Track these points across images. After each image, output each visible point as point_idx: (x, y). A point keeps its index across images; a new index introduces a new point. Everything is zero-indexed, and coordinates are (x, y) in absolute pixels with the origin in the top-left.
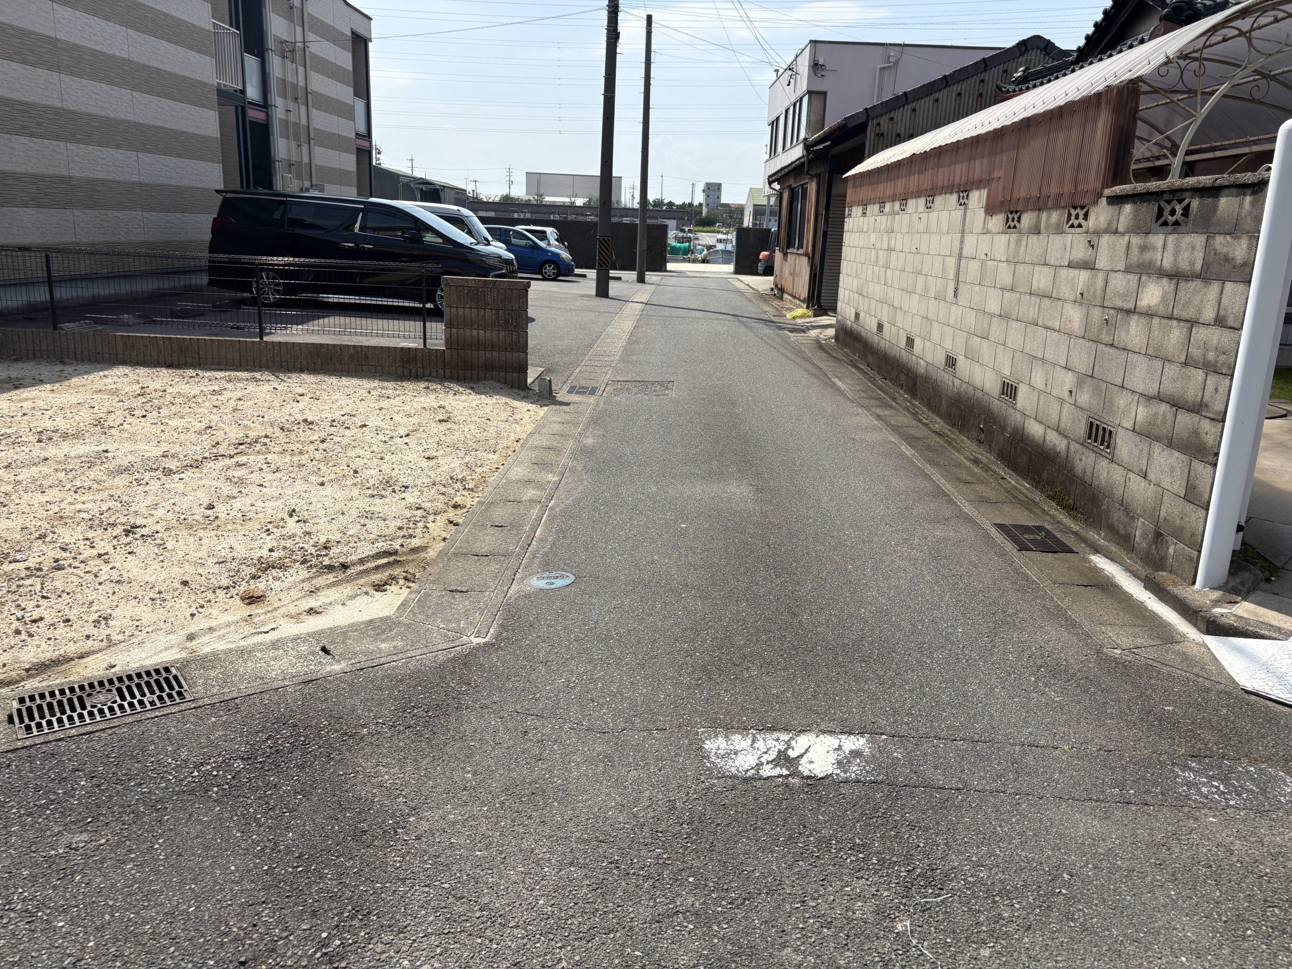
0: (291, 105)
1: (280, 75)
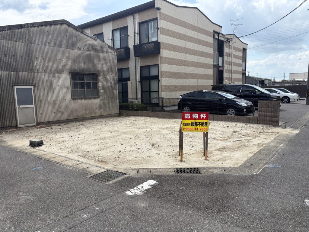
0: (228, 66)
1: (226, 60)
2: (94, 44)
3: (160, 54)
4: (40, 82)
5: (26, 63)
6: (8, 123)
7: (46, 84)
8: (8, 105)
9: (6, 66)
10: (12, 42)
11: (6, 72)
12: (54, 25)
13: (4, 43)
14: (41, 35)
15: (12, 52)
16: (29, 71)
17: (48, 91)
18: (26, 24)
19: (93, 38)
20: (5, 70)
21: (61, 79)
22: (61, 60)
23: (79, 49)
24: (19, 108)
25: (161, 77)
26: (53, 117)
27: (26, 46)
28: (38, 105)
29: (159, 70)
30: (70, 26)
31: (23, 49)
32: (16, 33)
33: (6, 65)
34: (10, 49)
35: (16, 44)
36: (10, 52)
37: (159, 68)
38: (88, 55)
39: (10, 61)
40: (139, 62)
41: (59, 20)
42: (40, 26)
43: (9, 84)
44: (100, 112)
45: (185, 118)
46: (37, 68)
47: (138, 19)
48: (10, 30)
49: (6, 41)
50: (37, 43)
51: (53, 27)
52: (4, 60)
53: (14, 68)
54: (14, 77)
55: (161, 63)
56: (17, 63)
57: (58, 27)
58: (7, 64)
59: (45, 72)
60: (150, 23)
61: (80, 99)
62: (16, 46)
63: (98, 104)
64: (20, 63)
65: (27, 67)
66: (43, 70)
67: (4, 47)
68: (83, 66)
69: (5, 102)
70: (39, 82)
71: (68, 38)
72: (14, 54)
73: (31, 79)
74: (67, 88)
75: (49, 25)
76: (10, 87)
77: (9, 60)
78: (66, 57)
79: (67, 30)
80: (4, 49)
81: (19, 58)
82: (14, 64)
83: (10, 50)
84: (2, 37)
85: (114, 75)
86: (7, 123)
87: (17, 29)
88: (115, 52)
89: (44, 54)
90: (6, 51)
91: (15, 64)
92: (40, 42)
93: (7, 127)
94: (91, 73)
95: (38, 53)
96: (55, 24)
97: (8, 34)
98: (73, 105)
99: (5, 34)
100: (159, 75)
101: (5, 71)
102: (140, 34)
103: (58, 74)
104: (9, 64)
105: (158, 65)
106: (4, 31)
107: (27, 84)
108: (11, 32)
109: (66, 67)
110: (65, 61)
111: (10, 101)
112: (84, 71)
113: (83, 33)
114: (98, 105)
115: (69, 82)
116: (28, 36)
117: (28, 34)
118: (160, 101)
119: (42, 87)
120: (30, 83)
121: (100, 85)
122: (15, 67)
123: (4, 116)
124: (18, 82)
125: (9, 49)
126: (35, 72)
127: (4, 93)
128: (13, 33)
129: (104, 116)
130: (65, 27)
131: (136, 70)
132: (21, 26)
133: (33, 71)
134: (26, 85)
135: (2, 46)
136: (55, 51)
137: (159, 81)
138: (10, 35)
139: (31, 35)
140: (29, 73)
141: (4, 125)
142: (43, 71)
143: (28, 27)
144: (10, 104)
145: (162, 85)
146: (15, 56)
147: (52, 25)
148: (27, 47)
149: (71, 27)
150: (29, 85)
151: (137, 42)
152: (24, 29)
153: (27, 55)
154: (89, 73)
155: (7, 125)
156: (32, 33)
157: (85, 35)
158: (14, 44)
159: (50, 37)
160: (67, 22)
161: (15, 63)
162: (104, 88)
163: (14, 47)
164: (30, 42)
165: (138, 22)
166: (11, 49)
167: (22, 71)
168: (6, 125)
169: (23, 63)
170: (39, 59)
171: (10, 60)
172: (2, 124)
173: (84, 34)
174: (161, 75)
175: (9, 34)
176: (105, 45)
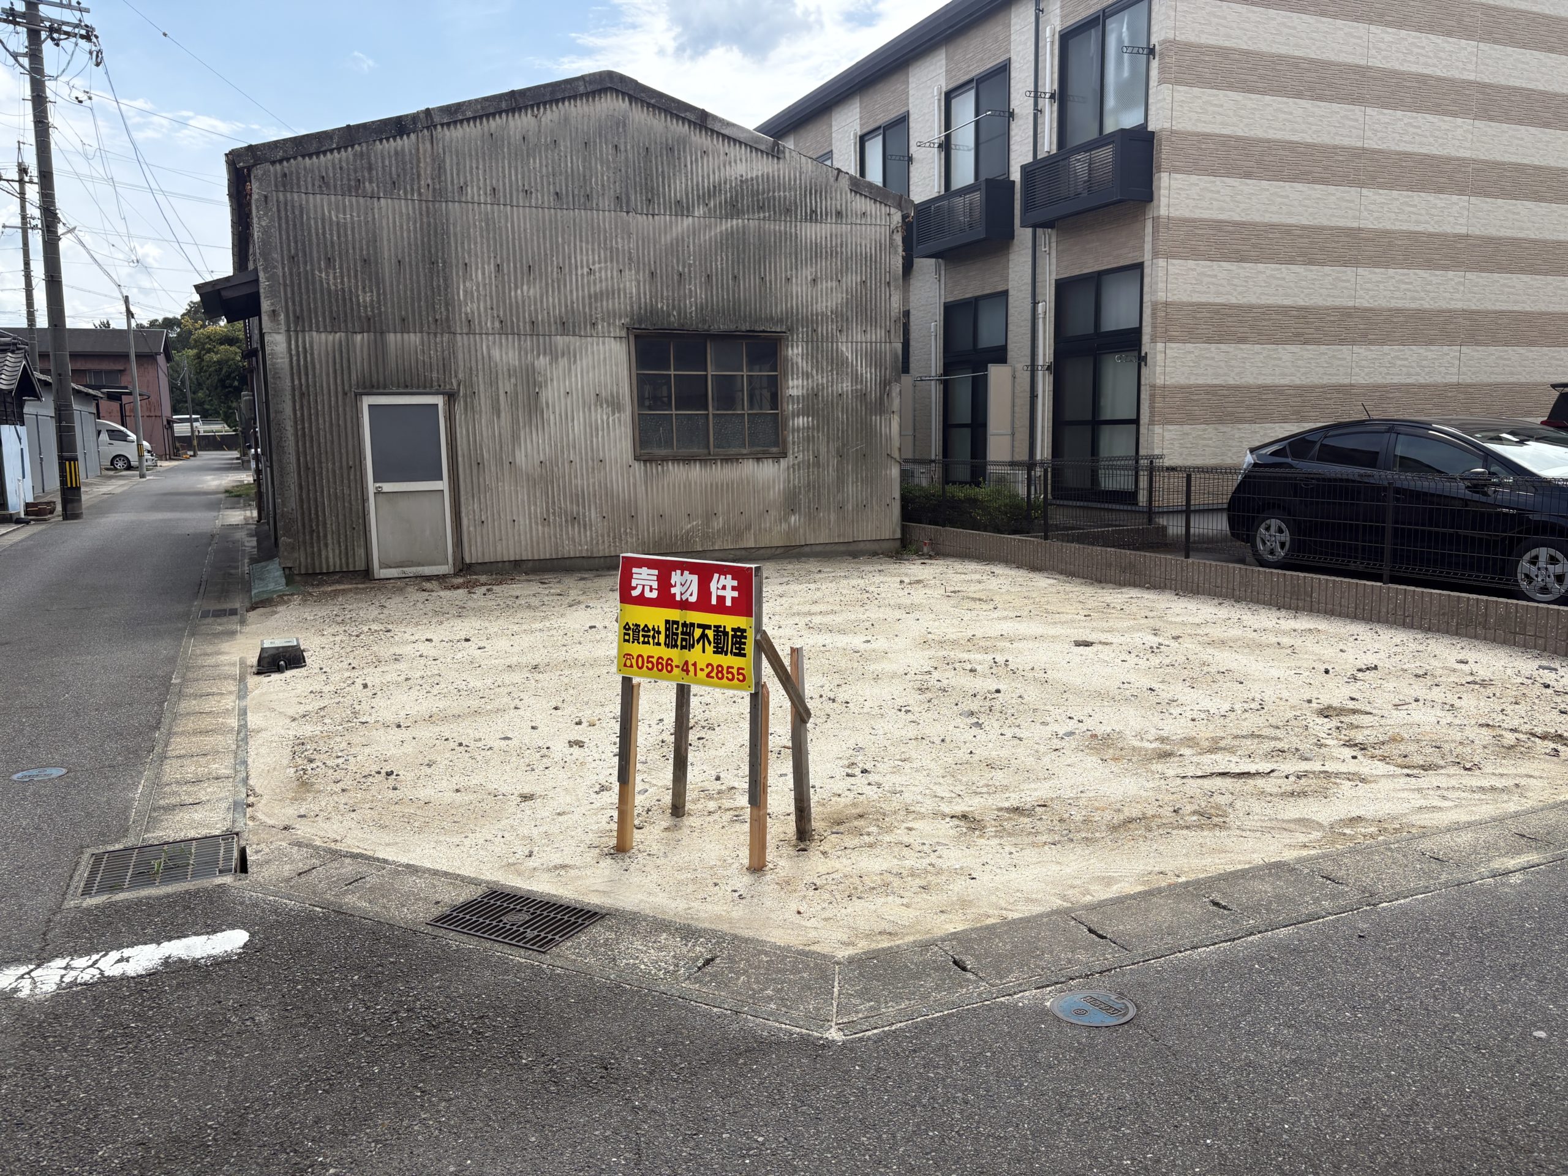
2: (767, 178)
3: (1155, 202)
4: (477, 376)
5: (419, 293)
6: (332, 557)
7: (505, 385)
8: (334, 476)
9: (331, 312)
10: (358, 202)
11: (331, 337)
12: (557, 101)
13: (323, 210)
14: (491, 159)
15: (357, 246)
16: (433, 326)
17: (515, 421)
18: (422, 116)
19: (763, 147)
20: (325, 327)
21: (584, 363)
22: (586, 270)
23: (682, 208)
24: (378, 493)
25: (1153, 340)
26: (538, 543)
27: (421, 214)
28: (468, 480)
29: (1146, 298)
30: (636, 99)
31: (409, 231)
32: (376, 159)
33: (330, 302)
34: (349, 232)
35: (376, 211)
36: (350, 246)
37: (1146, 289)
38: (729, 235)
39: (350, 288)
40: (1054, 253)
41: (583, 78)
42: (488, 116)
43: (343, 389)
44: (784, 526)
45: (635, 593)
46: (466, 314)
47: (1058, 11)
48: (352, 146)
49: (333, 197)
50: (473, 198)
51: (550, 116)
52: (321, 282)
53: (367, 316)
54: (365, 356)
55: (1156, 254)
56: (379, 295)
57: (578, 111)
58: (337, 300)
59: (505, 329)
60: (1114, 25)
61: (678, 460)
62: (374, 219)
63: (780, 486)
64: (392, 293)
65: (424, 308)
66: (493, 323)
67: (324, 228)
68: (701, 294)
69: (324, 465)
70: (474, 379)
71: (627, 158)
72: (368, 254)
73: (441, 364)
74: (615, 405)
75: (532, 106)
76: (348, 400)
77: (342, 282)
78: (613, 254)
79: (621, 123)
80: (324, 234)
81: (387, 269)
82: (366, 298)
83: (350, 238)
84: (317, 183)
85: (881, 333)
86: (331, 555)
87: (381, 140)
88: (893, 210)
89: (501, 245)
90: (332, 243)
91: (368, 299)
92: (486, 194)
93: (328, 574)
94: (745, 327)
95: (476, 243)
96: (563, 100)
97: (341, 168)
98: (641, 489)
99: (327, 168)
100: (1144, 324)
101: (325, 331)
102: (1062, 97)
103: (566, 338)
104: (344, 300)
105: (1140, 266)
106: (325, 153)
107: (418, 387)
108: (355, 155)
109: (608, 305)
110: (605, 274)
111: (344, 463)
112: (704, 321)
113: (706, 128)
114: (776, 492)
115: (625, 373)
116: (433, 169)
117: (433, 160)
118: (1141, 479)
119: (489, 402)
120: (435, 384)
121: (794, 392)
122: (370, 313)
123: (318, 526)
124: (381, 379)
125: (346, 235)
126: (459, 331)
127: (321, 427)
128: (362, 159)
129: (807, 549)
130: (610, 105)
131: (1035, 304)
132: (399, 126)
133: (449, 327)
134: (415, 390)
135: (316, 223)
136: (556, 228)
137: (1142, 360)
138: (348, 169)
139: (444, 161)
140: (432, 336)
141: (317, 563)
142: (497, 324)
143: (431, 126)
144: (345, 475)
145: (1153, 387)
146: (370, 264)
147: (545, 104)
148: (425, 220)
149: (642, 101)
150: (428, 390)
151: (1048, 144)
152: (413, 136)
153: (424, 256)
154: (732, 327)
155: (328, 567)
156: (451, 152)
157: (718, 133)
158: (367, 207)
159: (535, 163)
160: (623, 79)
161: (372, 296)
162: (812, 403)
163: (367, 223)
164: (440, 194)
165: (1058, 29)
166: (353, 235)
167: (398, 328)
168: (324, 566)
169: (405, 292)
170: (480, 272)
171: (349, 281)
172: (309, 560)
173: (712, 131)
174: (1154, 326)
175: (344, 165)
176: (832, 180)
